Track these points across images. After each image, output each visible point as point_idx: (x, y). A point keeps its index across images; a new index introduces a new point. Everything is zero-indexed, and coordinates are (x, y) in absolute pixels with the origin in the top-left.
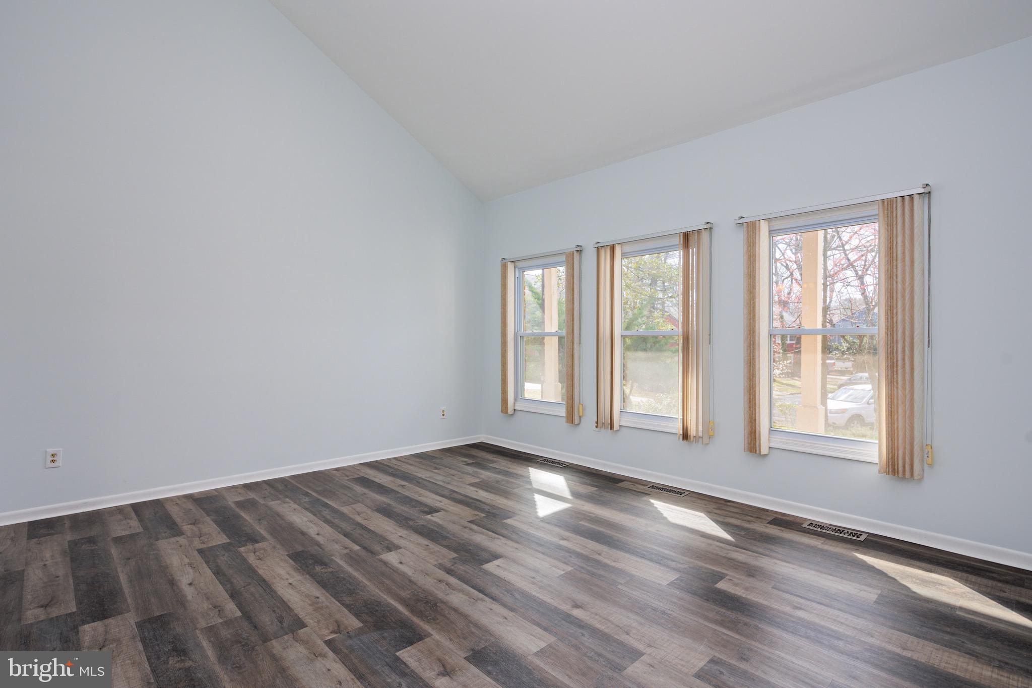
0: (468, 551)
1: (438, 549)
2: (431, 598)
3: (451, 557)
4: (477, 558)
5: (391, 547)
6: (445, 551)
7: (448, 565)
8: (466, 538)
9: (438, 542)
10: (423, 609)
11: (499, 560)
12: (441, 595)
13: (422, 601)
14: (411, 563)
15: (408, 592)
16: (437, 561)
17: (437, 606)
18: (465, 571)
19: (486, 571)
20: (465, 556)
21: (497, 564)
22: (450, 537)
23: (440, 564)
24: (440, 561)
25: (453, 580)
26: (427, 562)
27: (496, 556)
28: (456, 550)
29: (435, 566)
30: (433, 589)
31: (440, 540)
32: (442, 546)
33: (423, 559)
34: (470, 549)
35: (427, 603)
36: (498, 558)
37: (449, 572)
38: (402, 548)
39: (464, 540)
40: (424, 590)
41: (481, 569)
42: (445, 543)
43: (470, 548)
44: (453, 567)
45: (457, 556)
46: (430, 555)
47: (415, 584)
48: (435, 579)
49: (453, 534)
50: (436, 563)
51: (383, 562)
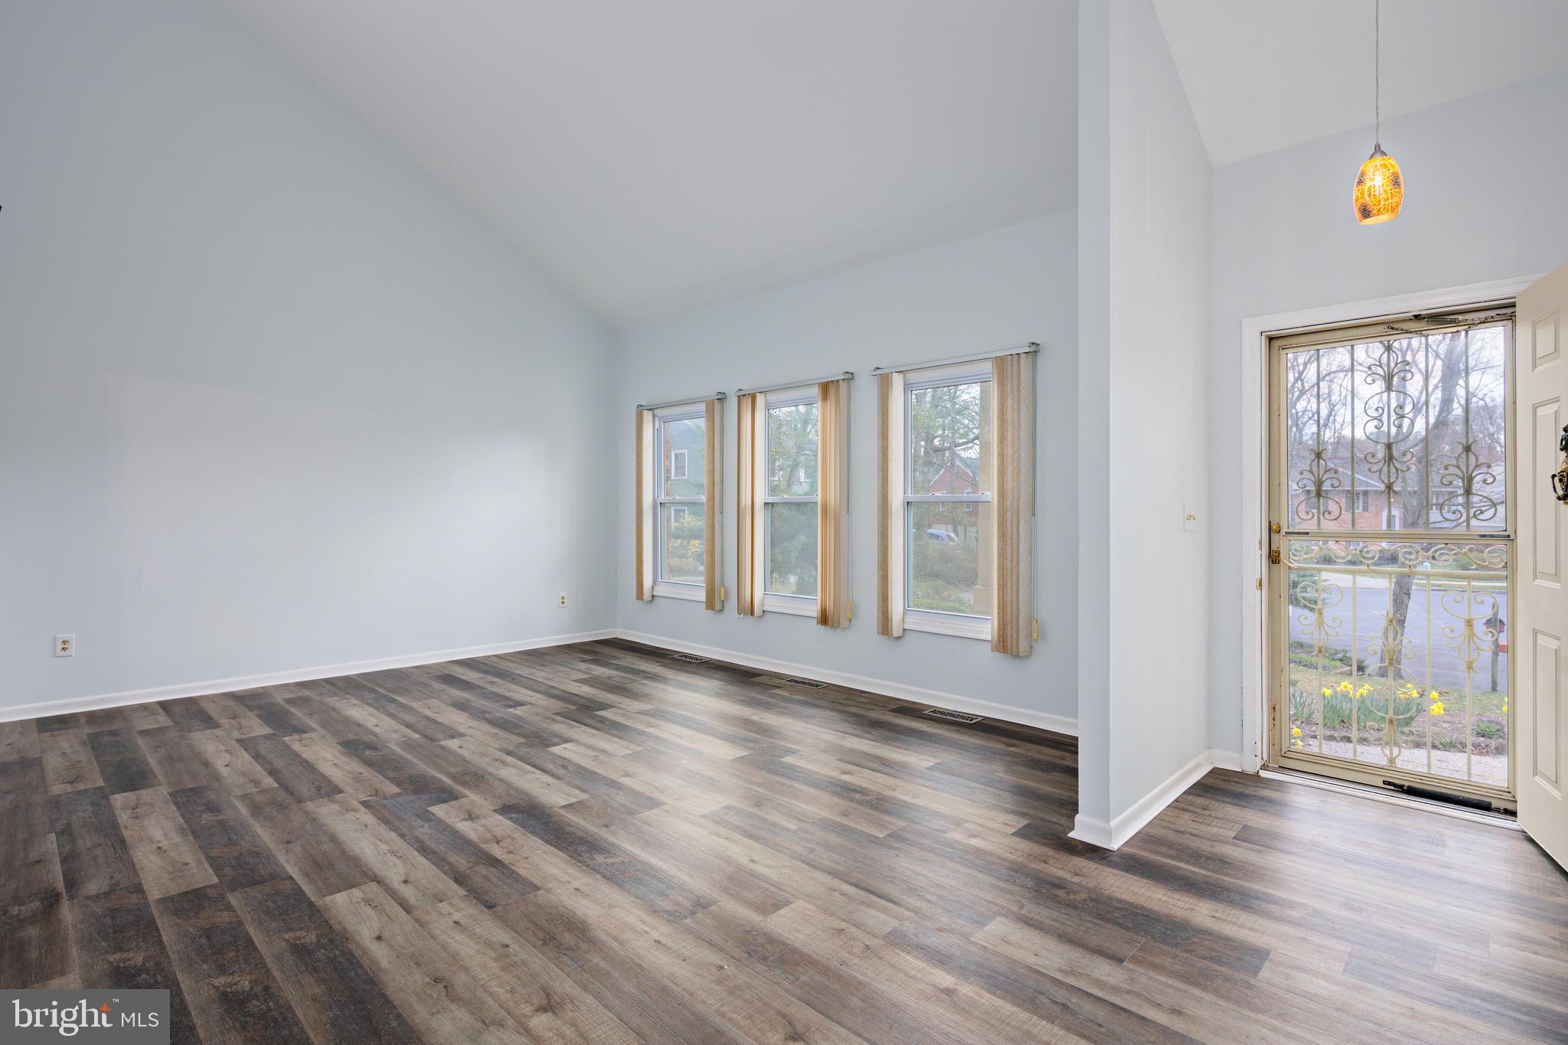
2: (480, 772)
3: (518, 742)
4: (546, 742)
5: (456, 735)
7: (512, 748)
8: (543, 727)
9: (509, 730)
10: (468, 779)
11: (567, 743)
13: (470, 774)
14: (472, 747)
15: (459, 768)
16: (501, 745)
18: (527, 752)
19: (550, 751)
20: (534, 741)
21: (564, 746)
22: (526, 726)
23: (503, 747)
24: (505, 745)
25: (510, 759)
26: (491, 746)
28: (526, 737)
29: (497, 748)
31: (513, 728)
32: (512, 733)
33: (486, 744)
34: (542, 736)
35: (474, 775)
38: (467, 736)
39: (539, 728)
40: (475, 767)
41: (546, 750)
42: (517, 731)
44: (516, 750)
45: (526, 741)
46: (495, 740)
47: (469, 762)
48: (491, 758)
49: (531, 724)
51: (442, 747)
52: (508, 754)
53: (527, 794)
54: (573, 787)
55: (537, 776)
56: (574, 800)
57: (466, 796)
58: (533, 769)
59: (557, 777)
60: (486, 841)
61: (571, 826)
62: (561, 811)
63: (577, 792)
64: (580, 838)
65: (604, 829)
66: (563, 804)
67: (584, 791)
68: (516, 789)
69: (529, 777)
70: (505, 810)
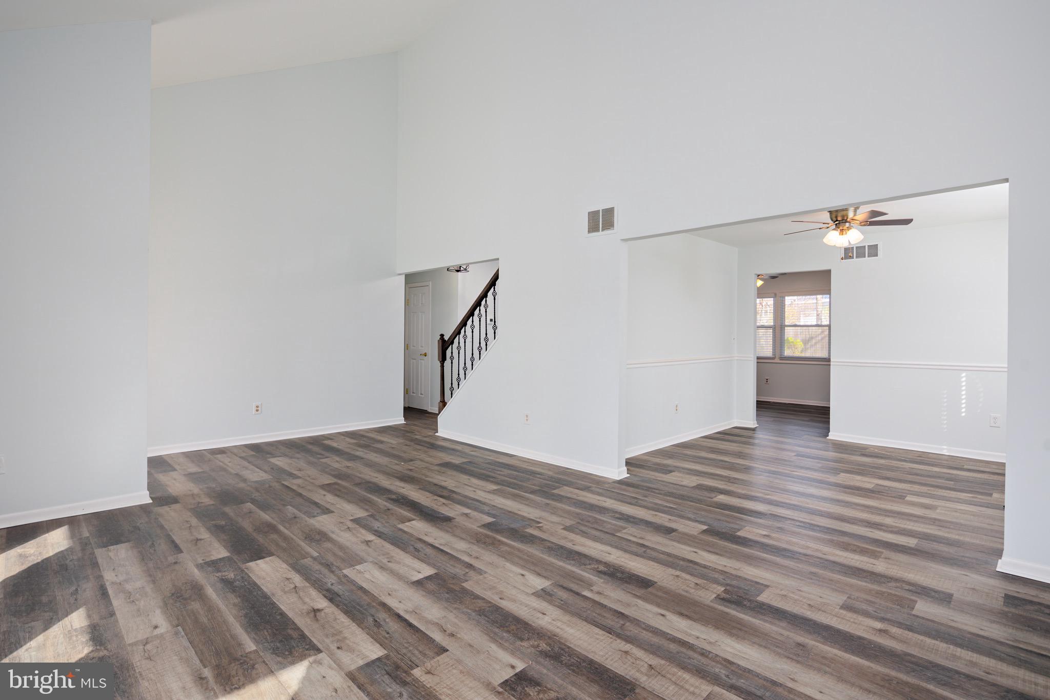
0: (450, 591)
1: (486, 592)
2: (483, 546)
3: (470, 582)
4: (440, 582)
5: (544, 594)
6: (478, 591)
7: (472, 573)
8: (451, 612)
9: (490, 605)
10: (487, 539)
11: (415, 579)
12: (475, 548)
13: (489, 544)
14: (512, 575)
15: (502, 549)
16: (485, 578)
17: (477, 541)
18: (454, 566)
19: (434, 567)
20: (453, 584)
21: (420, 574)
22: (474, 614)
23: (481, 574)
24: (481, 577)
25: (466, 559)
26: (495, 577)
27: (419, 584)
28: (465, 591)
29: (486, 572)
30: (483, 552)
31: (488, 609)
32: (484, 599)
33: (502, 580)
34: (447, 593)
35: (485, 543)
36: (417, 581)
37: (470, 566)
38: (532, 594)
39: (455, 608)
40: (490, 551)
41: (438, 569)
42: (480, 603)
43: (447, 596)
44: (467, 571)
45: (463, 584)
46: (495, 585)
47: (499, 555)
48: (482, 560)
49: (470, 619)
50: (486, 575)
51: (543, 576)
52: (471, 565)
53: (438, 528)
54: (409, 533)
55: (436, 541)
56: (407, 524)
57: (478, 527)
58: (442, 547)
59: (420, 540)
60: (450, 504)
61: (409, 510)
62: (414, 517)
63: (406, 529)
64: (403, 504)
65: (390, 508)
66: (414, 522)
67: (401, 530)
68: (447, 531)
69: (443, 541)
70: (448, 519)
